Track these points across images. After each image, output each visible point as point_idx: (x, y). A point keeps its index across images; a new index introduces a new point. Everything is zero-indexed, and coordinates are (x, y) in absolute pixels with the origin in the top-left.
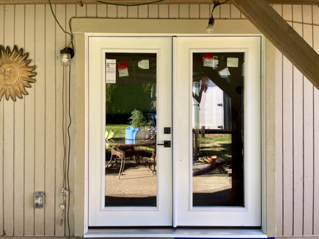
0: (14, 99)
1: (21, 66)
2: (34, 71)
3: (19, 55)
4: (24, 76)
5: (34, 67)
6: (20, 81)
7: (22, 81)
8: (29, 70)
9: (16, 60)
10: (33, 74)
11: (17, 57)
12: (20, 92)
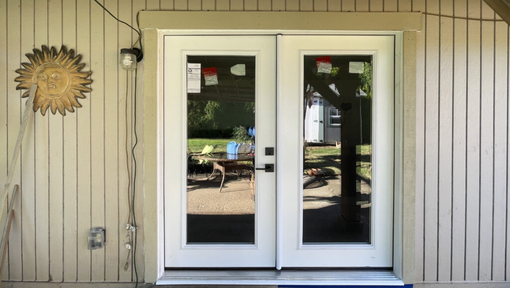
0: (63, 113)
1: (71, 71)
2: (89, 78)
3: (67, 58)
4: (75, 83)
5: (90, 73)
6: (70, 90)
7: (73, 90)
8: (82, 76)
9: (63, 63)
10: (88, 82)
11: (66, 60)
12: (70, 104)
